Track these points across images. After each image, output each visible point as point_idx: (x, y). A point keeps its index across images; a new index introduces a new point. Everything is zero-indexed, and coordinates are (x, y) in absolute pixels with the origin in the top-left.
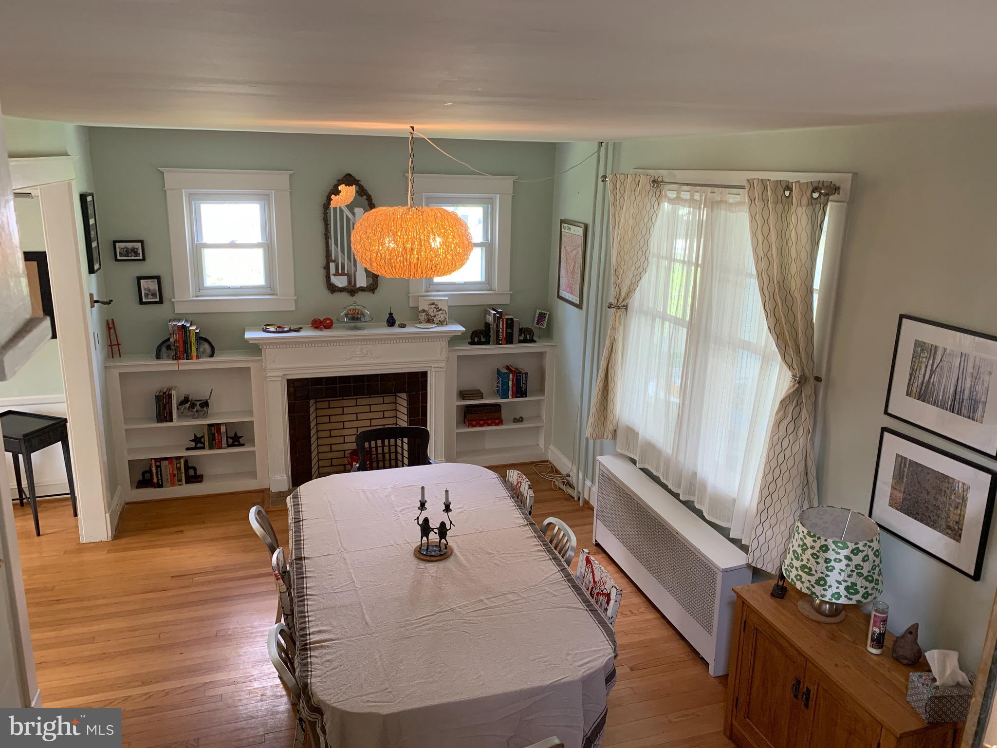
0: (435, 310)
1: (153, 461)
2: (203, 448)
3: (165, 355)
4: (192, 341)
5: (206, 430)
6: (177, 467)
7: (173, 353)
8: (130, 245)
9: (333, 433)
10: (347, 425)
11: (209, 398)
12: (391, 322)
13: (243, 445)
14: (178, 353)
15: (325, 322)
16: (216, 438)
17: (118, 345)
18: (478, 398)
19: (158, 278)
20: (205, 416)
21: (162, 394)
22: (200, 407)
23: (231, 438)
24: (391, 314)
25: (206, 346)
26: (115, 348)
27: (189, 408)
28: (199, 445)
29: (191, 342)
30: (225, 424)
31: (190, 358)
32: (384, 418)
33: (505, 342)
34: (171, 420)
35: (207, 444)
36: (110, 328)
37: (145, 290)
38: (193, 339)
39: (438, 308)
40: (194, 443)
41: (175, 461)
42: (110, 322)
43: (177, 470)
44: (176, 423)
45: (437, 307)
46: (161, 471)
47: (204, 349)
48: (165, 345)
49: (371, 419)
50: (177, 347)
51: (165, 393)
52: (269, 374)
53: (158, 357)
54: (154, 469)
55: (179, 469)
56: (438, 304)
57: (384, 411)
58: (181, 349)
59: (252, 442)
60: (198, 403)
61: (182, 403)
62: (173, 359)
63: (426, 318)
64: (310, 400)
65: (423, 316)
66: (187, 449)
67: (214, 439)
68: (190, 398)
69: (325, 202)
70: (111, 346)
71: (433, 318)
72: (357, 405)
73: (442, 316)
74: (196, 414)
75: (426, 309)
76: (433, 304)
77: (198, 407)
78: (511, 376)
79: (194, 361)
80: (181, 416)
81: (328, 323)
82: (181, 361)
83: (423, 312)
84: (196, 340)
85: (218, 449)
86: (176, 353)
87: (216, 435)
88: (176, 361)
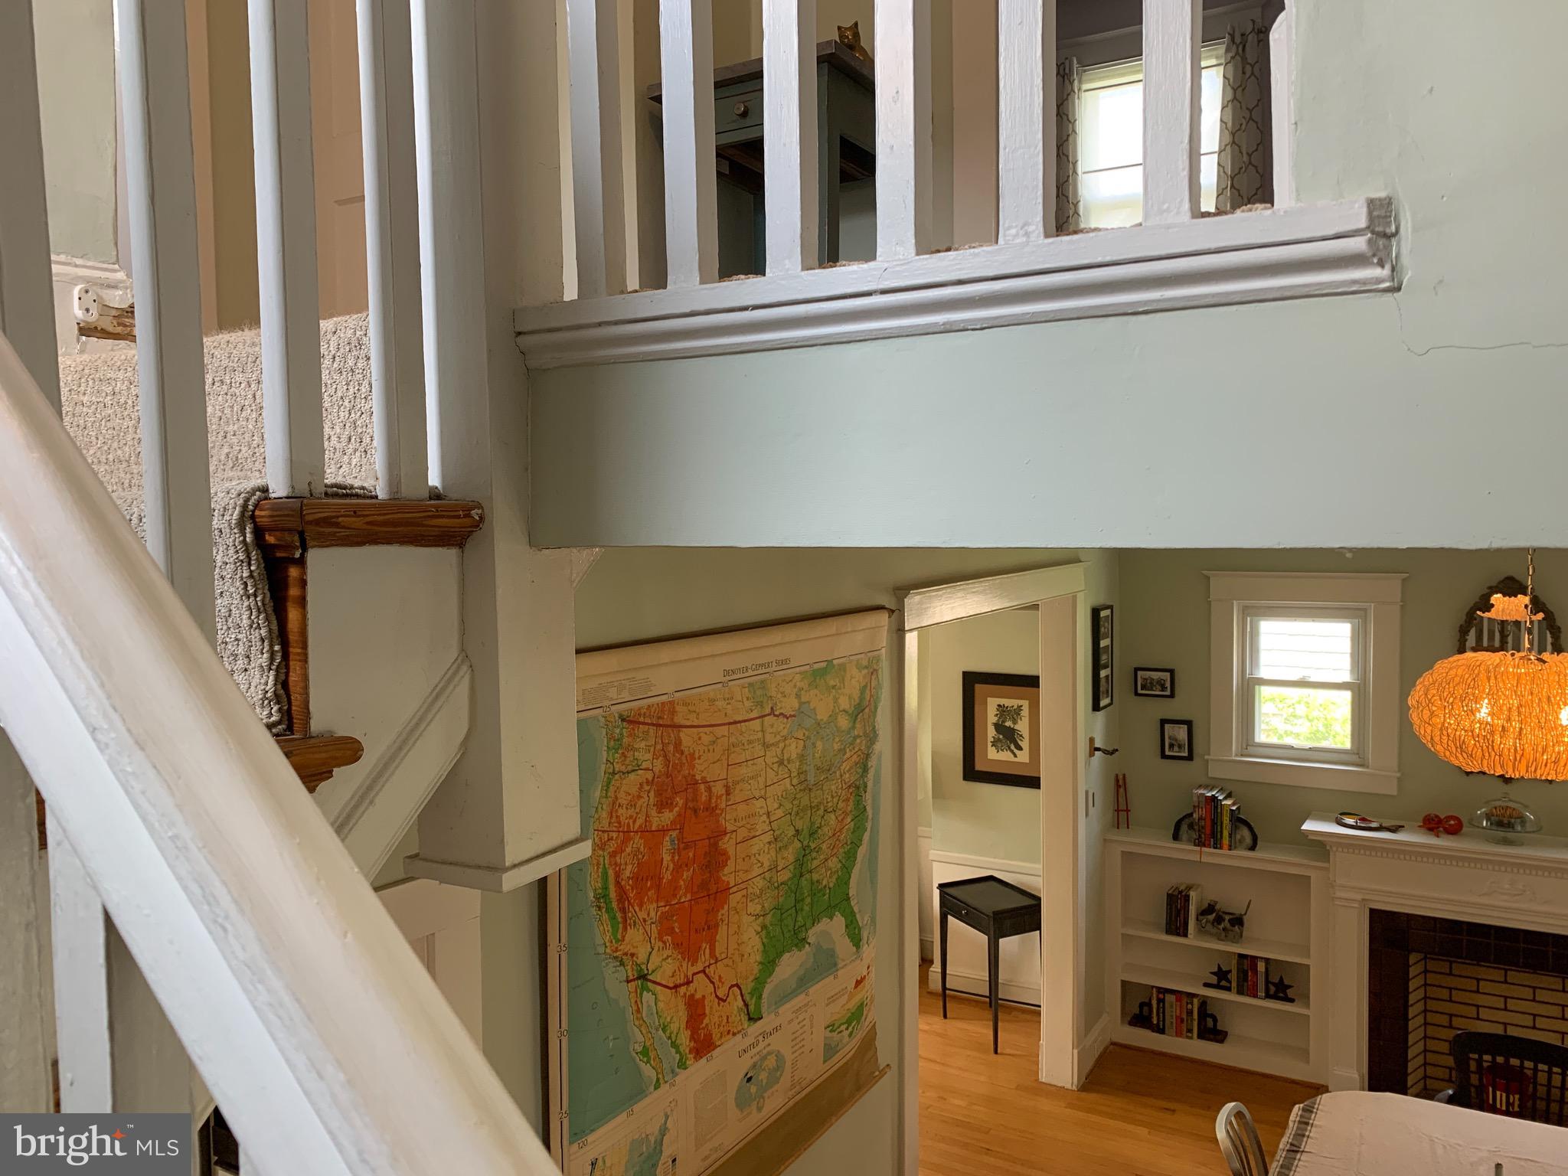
1: (1154, 989)
2: (1229, 989)
3: (1184, 837)
4: (1225, 822)
5: (1234, 962)
6: (1187, 1009)
7: (1195, 836)
8: (1155, 675)
11: (1245, 914)
13: (1292, 1001)
14: (1203, 836)
15: (1447, 822)
16: (1250, 978)
17: (1127, 811)
19: (1189, 723)
20: (1238, 938)
21: (1176, 893)
22: (1229, 925)
23: (1273, 984)
25: (1245, 832)
26: (1123, 815)
27: (1213, 922)
28: (1223, 983)
34: (1185, 935)
35: (1234, 985)
36: (1120, 785)
37: (1170, 738)
38: (1226, 820)
40: (1216, 978)
41: (1185, 1000)
42: (1121, 777)
43: (1187, 1012)
44: (1193, 939)
46: (1164, 1005)
47: (1242, 836)
48: (1187, 821)
50: (1203, 827)
51: (1180, 892)
52: (1339, 894)
53: (1176, 837)
54: (1154, 1003)
55: (1190, 1013)
58: (1208, 831)
59: (1305, 998)
60: (1227, 917)
61: (1204, 912)
62: (1195, 845)
64: (1410, 952)
66: (1206, 985)
67: (1246, 979)
68: (1217, 907)
69: (1463, 623)
70: (1118, 811)
72: (1505, 982)
74: (1223, 934)
77: (1226, 924)
80: (1201, 930)
82: (1205, 849)
84: (1230, 821)
85: (1250, 996)
86: (1200, 836)
87: (1250, 974)
88: (1198, 848)
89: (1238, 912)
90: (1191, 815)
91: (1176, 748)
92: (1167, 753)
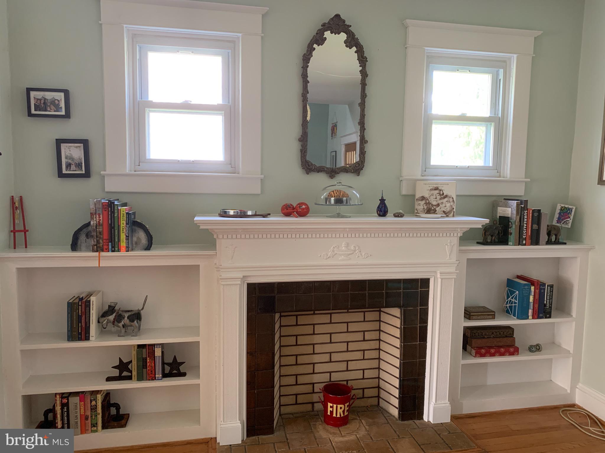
0: (439, 197)
1: (58, 396)
2: (129, 378)
3: (83, 246)
4: (122, 225)
5: (134, 353)
6: (91, 406)
7: (92, 242)
8: (49, 95)
9: (301, 360)
10: (318, 349)
11: (143, 309)
12: (382, 211)
13: (184, 375)
14: (101, 241)
15: (300, 207)
16: (148, 364)
17: (25, 231)
18: (488, 317)
19: (85, 143)
20: (138, 331)
21: (77, 301)
22: (128, 321)
23: (168, 364)
24: (382, 201)
25: (142, 235)
26: (20, 235)
27: (114, 322)
28: (125, 374)
29: (119, 226)
30: (162, 345)
31: (116, 249)
32: (364, 340)
33: (529, 241)
34: (87, 338)
35: (134, 373)
36: (16, 207)
37: (66, 158)
38: (123, 223)
39: (443, 194)
40: (118, 371)
41: (88, 398)
42: (17, 199)
43: (91, 409)
44: (94, 341)
45: (441, 193)
46: (68, 409)
47: (139, 238)
48: (85, 230)
49: (348, 342)
50: (100, 233)
51: (81, 299)
52: (224, 275)
53: (75, 247)
54: (58, 409)
55: (94, 409)
56: (443, 189)
57: (364, 331)
58: (106, 236)
59: (196, 370)
60: (126, 315)
61: (104, 315)
62: (93, 251)
63: (425, 207)
64: (275, 313)
65: (421, 206)
66: (109, 379)
67: (145, 366)
68: (117, 308)
69: (305, 52)
70: (14, 232)
71: (435, 207)
72: (331, 323)
73: (448, 205)
74: (123, 330)
75: (426, 195)
76: (436, 189)
77: (126, 321)
78: (533, 288)
79: (123, 253)
80: (103, 331)
81: (303, 209)
82: (103, 254)
83: (422, 200)
84: (127, 224)
85: (149, 380)
86: (98, 242)
87: (148, 361)
88: (96, 254)
89: (135, 306)
90: (89, 224)
91: (73, 167)
92: (64, 171)
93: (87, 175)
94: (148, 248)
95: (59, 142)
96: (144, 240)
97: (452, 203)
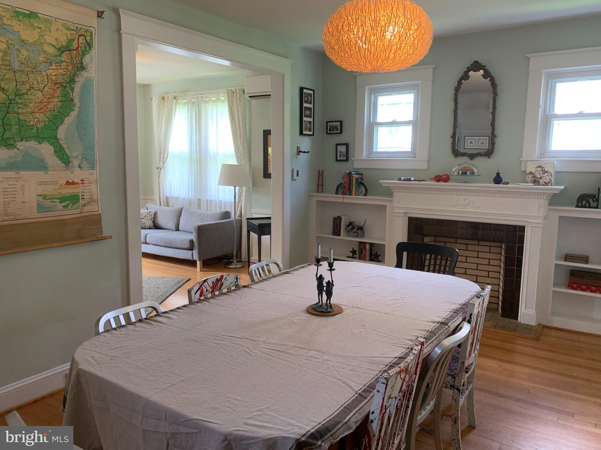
0: (541, 172)
5: (358, 246)
7: (343, 191)
8: (334, 124)
11: (364, 225)
12: (497, 180)
13: (380, 262)
17: (323, 185)
19: (347, 145)
22: (357, 230)
23: (373, 255)
24: (498, 174)
25: (363, 189)
29: (352, 184)
30: (369, 243)
31: (351, 194)
34: (340, 235)
35: (358, 256)
38: (354, 182)
39: (544, 170)
44: (343, 237)
45: (543, 169)
48: (340, 185)
49: (478, 264)
50: (345, 186)
51: (338, 217)
52: (396, 211)
53: (337, 193)
56: (544, 166)
57: (489, 259)
58: (347, 188)
59: (384, 260)
60: (356, 227)
61: (348, 226)
62: (342, 194)
63: (532, 180)
64: (424, 236)
65: (530, 178)
66: (348, 257)
67: (362, 253)
70: (318, 185)
71: (539, 179)
72: (467, 250)
73: (548, 178)
76: (540, 167)
79: (354, 196)
81: (444, 178)
82: (345, 196)
83: (530, 174)
87: (363, 250)
90: (342, 183)
91: (342, 157)
92: (338, 159)
93: (347, 160)
94: (365, 195)
95: (337, 145)
96: (364, 192)
97: (550, 177)
